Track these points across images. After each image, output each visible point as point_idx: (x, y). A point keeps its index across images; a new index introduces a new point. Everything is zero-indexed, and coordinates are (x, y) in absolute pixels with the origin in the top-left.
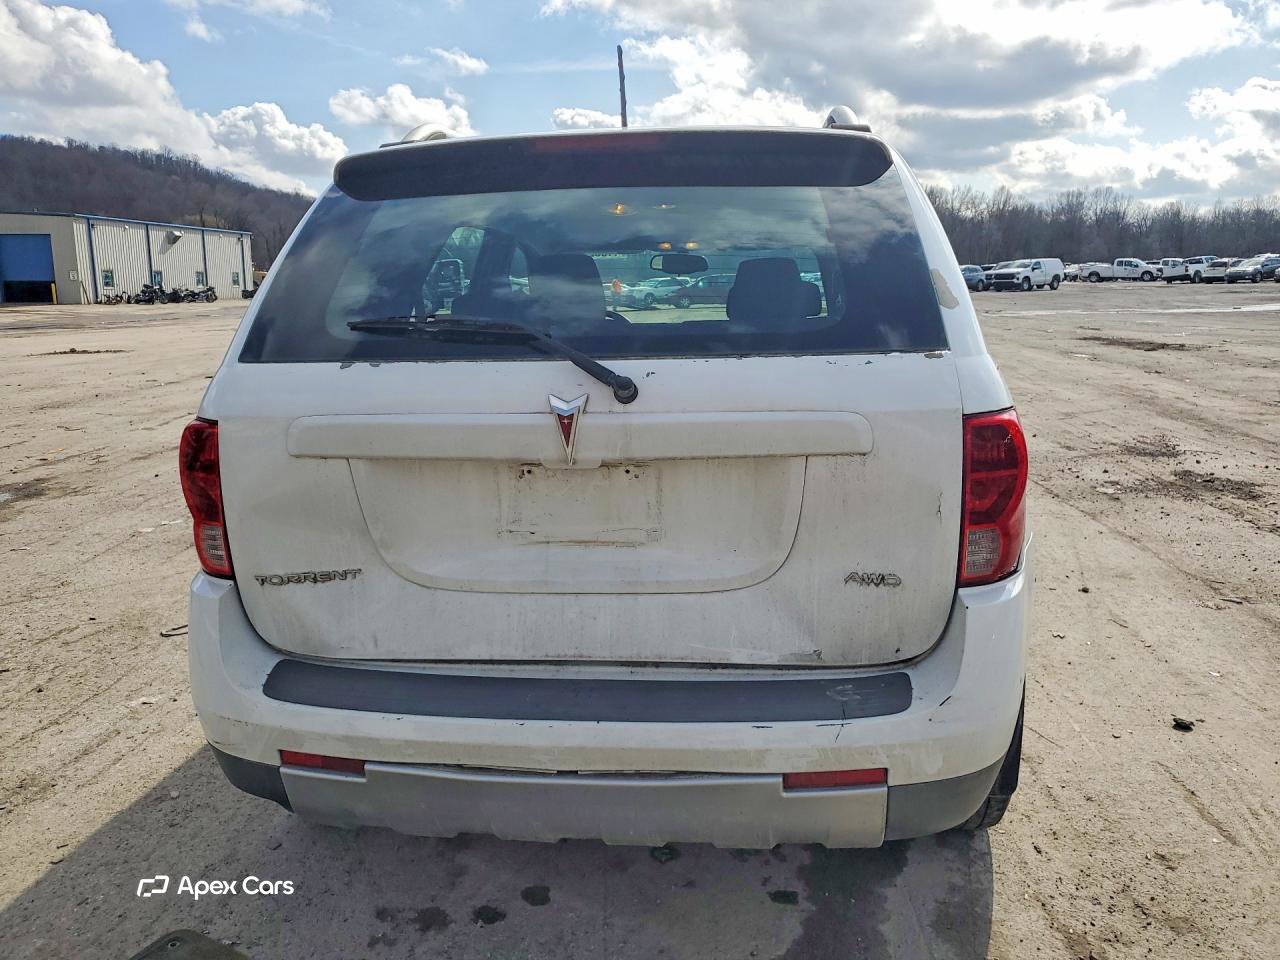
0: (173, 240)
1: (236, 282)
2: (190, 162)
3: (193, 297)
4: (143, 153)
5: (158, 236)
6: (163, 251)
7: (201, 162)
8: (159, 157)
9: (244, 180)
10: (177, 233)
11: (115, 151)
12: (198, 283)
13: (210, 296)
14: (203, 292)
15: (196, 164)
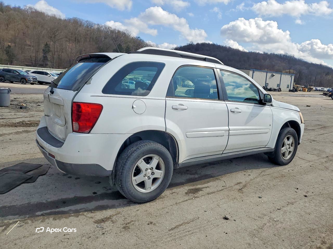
0: (273, 76)
1: (288, 87)
2: (292, 56)
3: (275, 90)
4: (280, 55)
5: (269, 75)
6: (270, 78)
7: (294, 56)
8: (284, 55)
9: (306, 61)
10: (274, 74)
11: (274, 54)
12: (277, 87)
13: (279, 90)
14: (277, 89)
15: (293, 57)
